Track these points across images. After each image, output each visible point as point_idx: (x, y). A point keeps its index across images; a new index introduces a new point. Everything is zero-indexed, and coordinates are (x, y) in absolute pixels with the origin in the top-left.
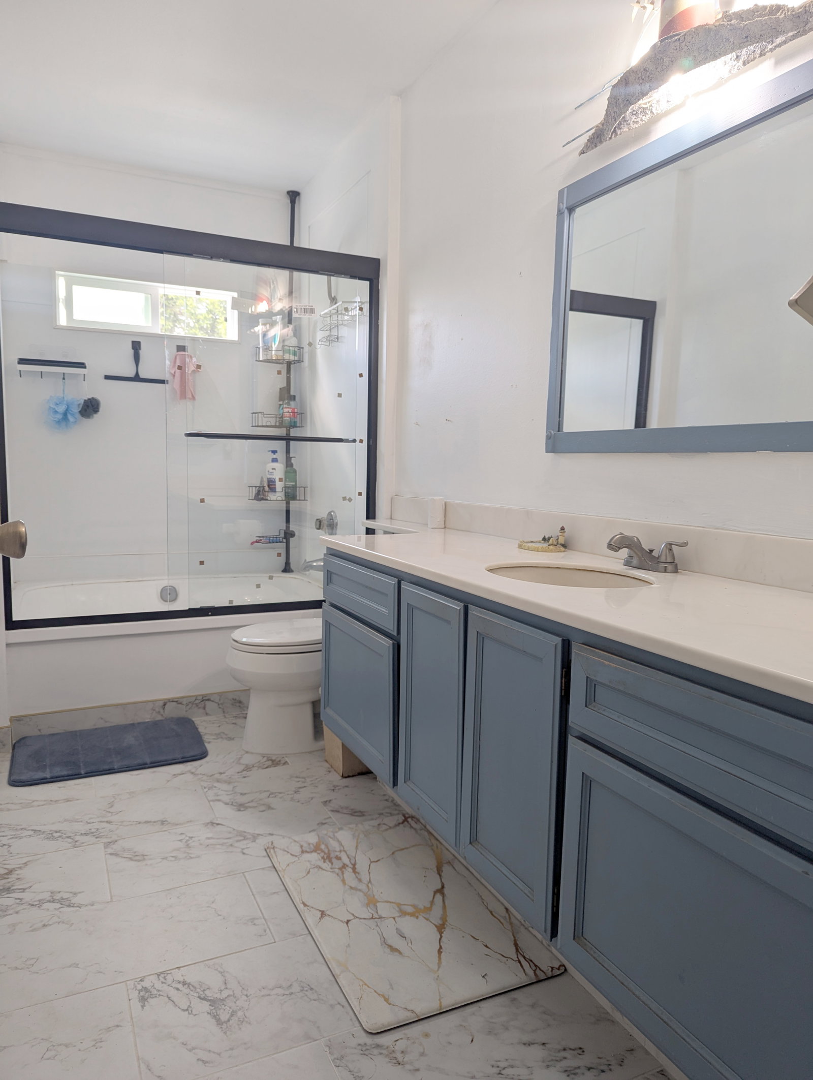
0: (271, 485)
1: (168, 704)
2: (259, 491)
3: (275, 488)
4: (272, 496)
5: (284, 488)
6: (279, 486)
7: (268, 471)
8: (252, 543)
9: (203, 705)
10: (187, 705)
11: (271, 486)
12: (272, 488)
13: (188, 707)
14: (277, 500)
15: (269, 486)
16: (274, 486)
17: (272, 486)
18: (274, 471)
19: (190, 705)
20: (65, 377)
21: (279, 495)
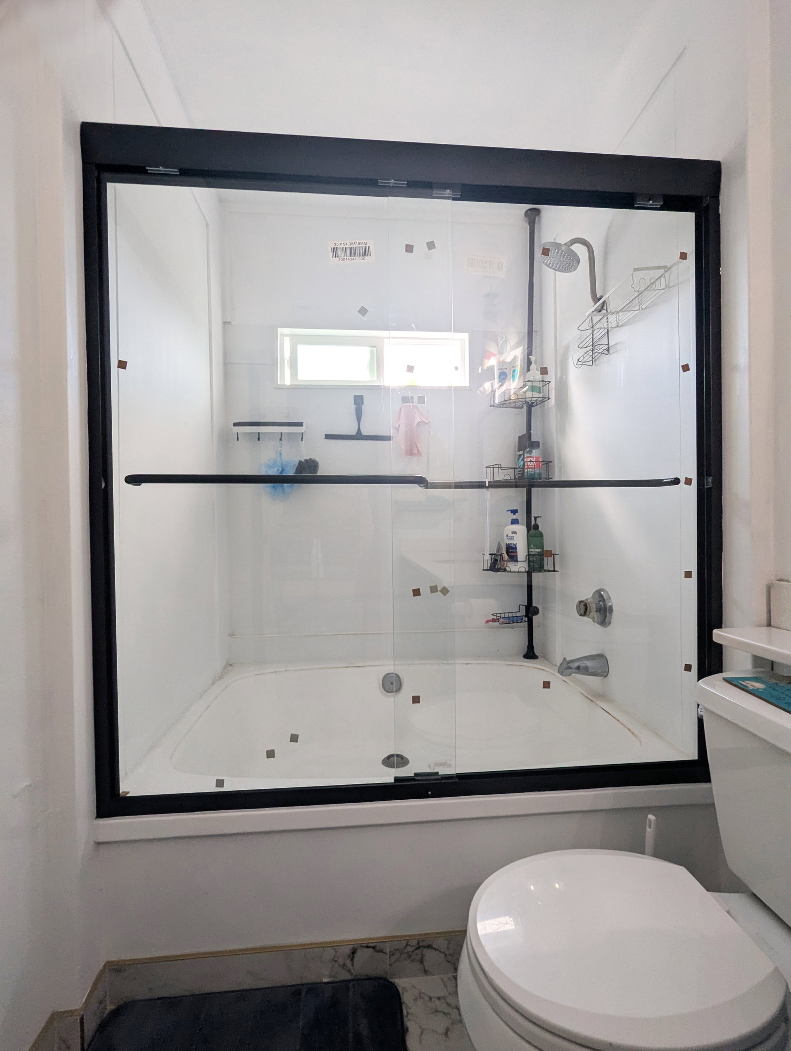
0: (512, 552)
1: (359, 953)
2: (496, 560)
3: (516, 556)
4: (512, 566)
5: (527, 556)
6: (522, 553)
7: (507, 536)
8: (488, 622)
9: (420, 956)
10: (392, 954)
11: (510, 554)
12: (513, 558)
13: (393, 959)
14: (518, 572)
15: (508, 553)
16: (515, 554)
17: (512, 554)
18: (515, 535)
19: (397, 956)
20: (283, 438)
21: (521, 566)
